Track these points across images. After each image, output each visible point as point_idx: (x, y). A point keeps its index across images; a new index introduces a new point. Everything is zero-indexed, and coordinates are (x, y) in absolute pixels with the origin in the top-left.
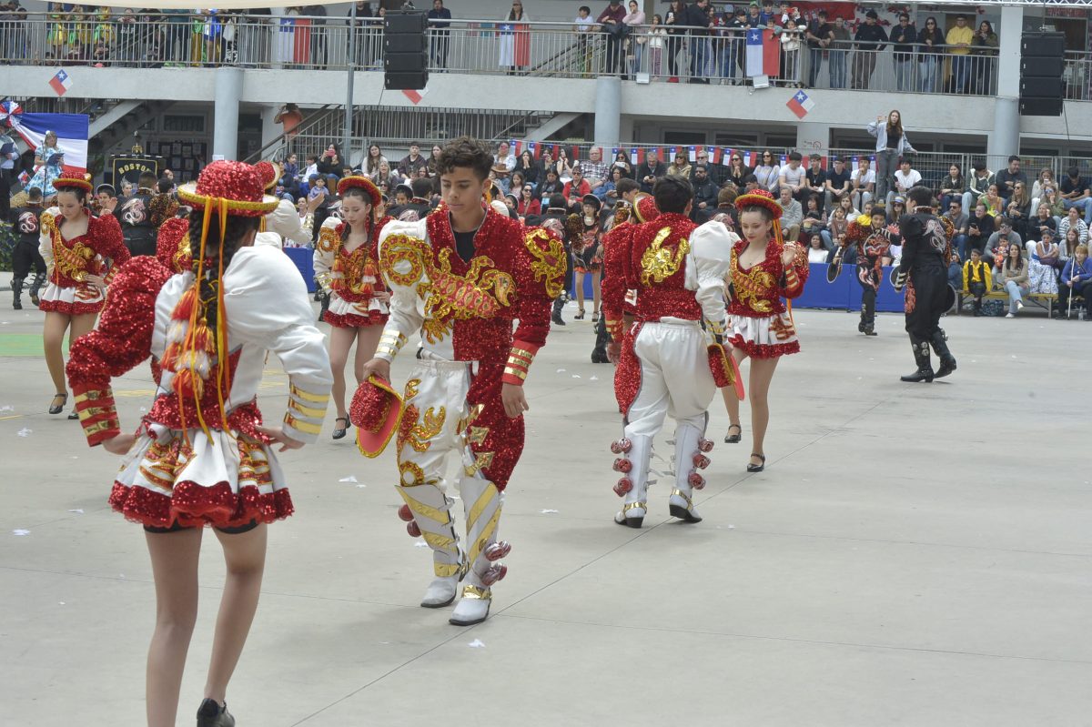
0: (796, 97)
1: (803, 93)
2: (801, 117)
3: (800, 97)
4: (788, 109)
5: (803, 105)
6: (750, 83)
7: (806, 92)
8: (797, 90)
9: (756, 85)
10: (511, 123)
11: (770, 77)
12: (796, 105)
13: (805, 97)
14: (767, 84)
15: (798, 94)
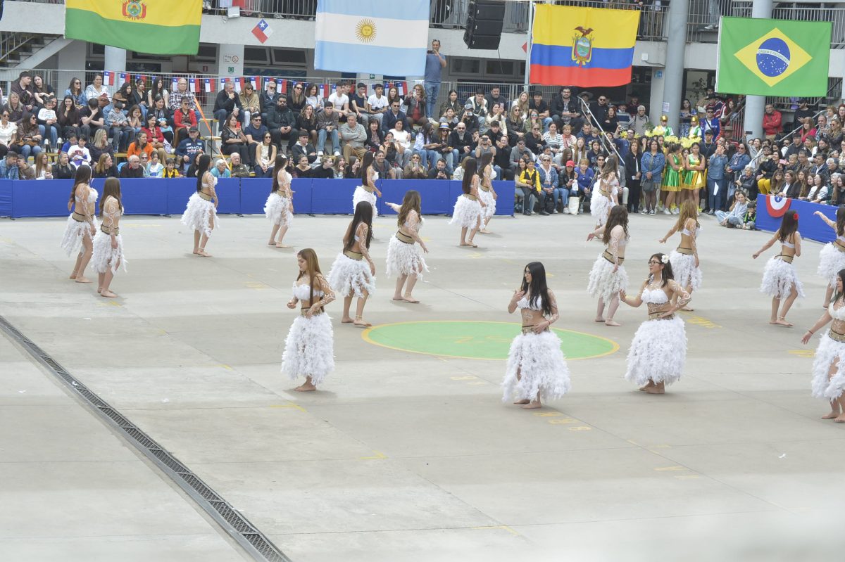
0: (259, 25)
1: (264, 22)
2: (263, 43)
3: (263, 25)
4: (253, 35)
5: (264, 32)
6: (225, 13)
7: (268, 21)
8: (259, 20)
9: (230, 15)
10: (18, 42)
11: (241, 9)
12: (259, 32)
13: (266, 26)
14: (238, 15)
15: (261, 23)
